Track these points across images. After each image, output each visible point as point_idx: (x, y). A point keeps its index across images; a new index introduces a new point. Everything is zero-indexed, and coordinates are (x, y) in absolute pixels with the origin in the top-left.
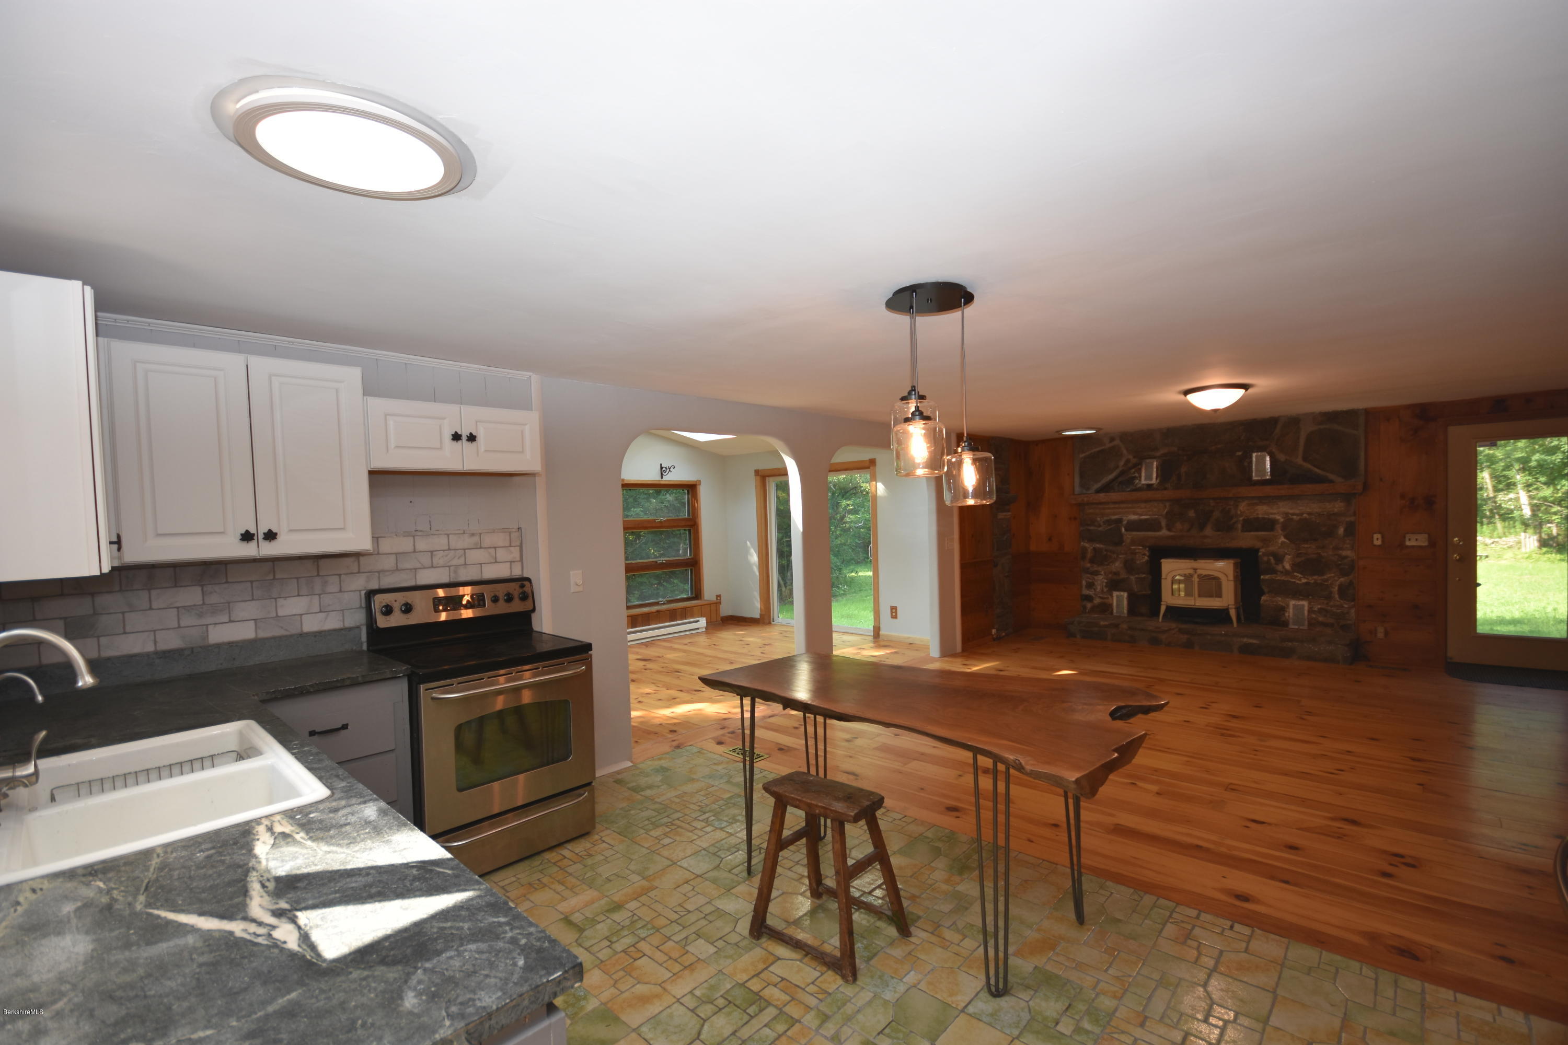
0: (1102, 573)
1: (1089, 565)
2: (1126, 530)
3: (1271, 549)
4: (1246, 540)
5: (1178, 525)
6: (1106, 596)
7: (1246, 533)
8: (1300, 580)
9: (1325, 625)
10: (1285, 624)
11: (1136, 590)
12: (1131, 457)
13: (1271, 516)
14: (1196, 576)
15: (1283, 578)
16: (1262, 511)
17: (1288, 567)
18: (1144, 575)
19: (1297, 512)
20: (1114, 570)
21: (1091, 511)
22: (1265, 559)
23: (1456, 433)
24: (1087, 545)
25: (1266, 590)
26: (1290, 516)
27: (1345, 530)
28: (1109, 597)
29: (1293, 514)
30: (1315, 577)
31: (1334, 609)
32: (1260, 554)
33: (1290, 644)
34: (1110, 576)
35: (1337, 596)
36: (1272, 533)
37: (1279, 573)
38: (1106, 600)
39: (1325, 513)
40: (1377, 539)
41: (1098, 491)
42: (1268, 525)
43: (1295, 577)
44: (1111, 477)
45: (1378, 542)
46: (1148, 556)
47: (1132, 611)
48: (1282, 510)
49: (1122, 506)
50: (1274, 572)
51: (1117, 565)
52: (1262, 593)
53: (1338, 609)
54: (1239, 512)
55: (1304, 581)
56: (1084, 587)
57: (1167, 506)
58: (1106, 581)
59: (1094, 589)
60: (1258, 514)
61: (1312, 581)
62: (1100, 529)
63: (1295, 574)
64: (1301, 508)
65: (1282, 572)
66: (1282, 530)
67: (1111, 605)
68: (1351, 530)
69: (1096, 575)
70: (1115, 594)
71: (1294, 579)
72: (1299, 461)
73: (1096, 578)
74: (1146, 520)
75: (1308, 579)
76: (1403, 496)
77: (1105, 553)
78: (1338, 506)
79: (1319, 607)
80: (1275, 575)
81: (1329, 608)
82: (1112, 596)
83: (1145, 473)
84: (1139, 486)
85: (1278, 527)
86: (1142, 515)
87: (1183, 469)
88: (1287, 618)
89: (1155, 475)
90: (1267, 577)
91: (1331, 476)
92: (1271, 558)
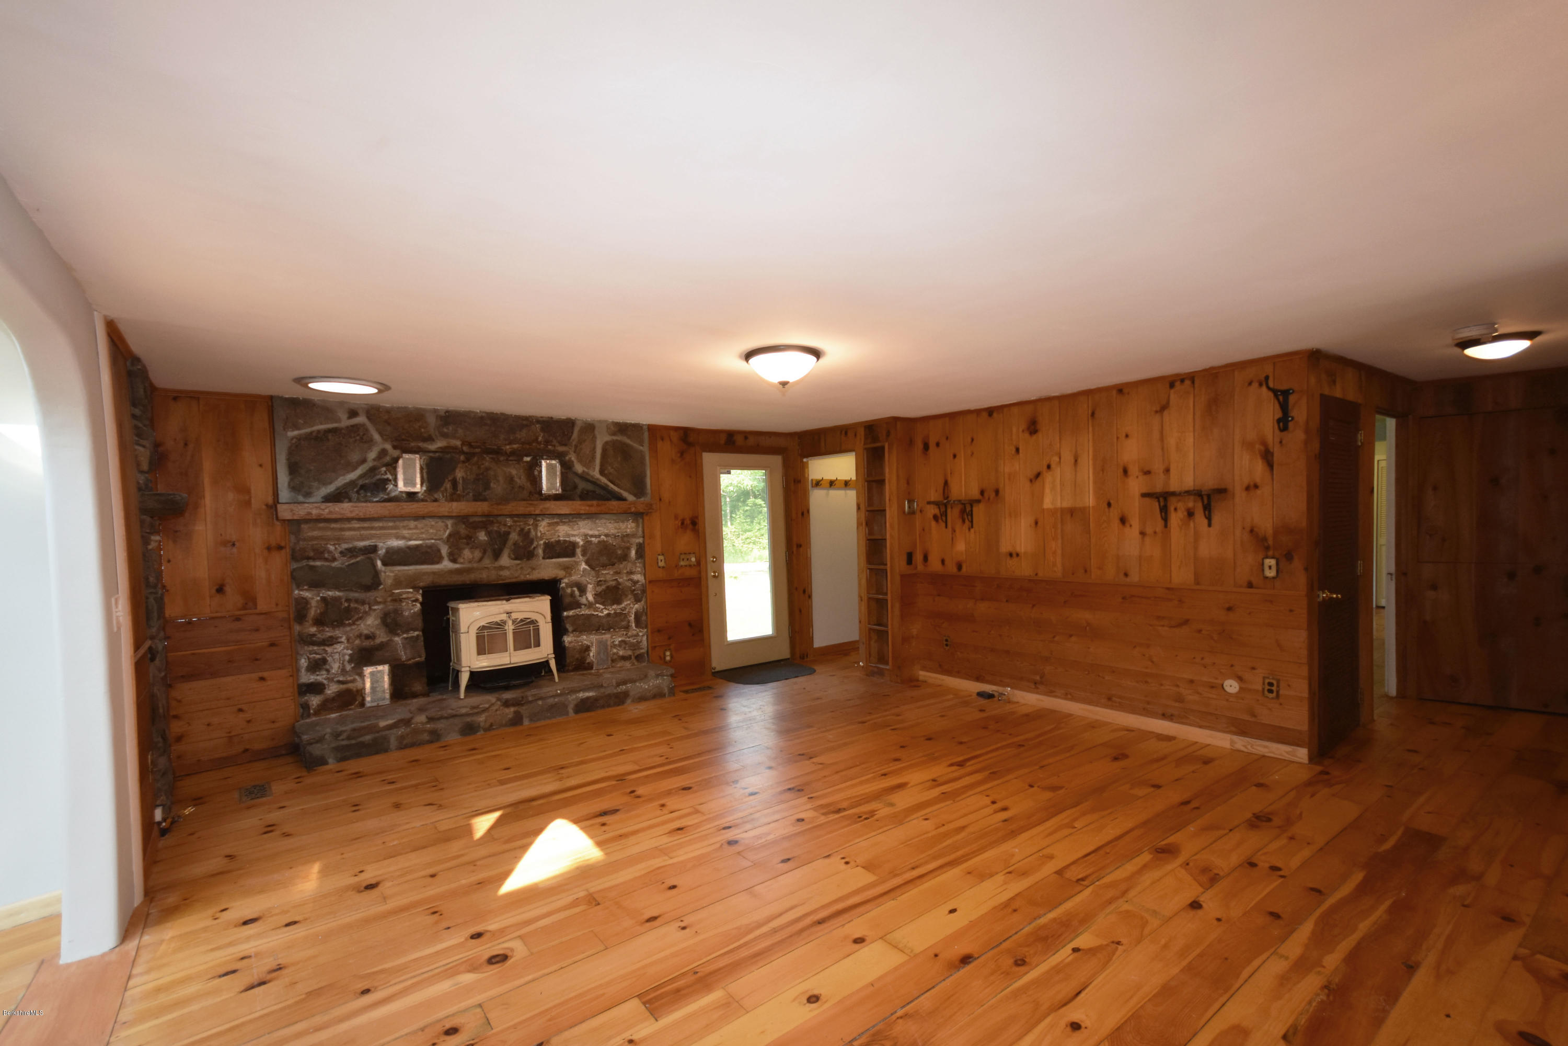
0: (344, 639)
1: (313, 630)
2: (385, 564)
3: (575, 578)
4: (546, 569)
5: (467, 553)
6: (349, 678)
7: (548, 560)
8: (603, 613)
9: (624, 658)
10: (590, 666)
11: (404, 658)
12: (388, 446)
13: (572, 539)
14: (510, 622)
15: (587, 612)
16: (564, 532)
17: (590, 597)
18: (416, 633)
19: (596, 533)
20: (366, 632)
21: (316, 533)
22: (569, 591)
23: (709, 459)
24: (307, 594)
25: (570, 629)
26: (588, 537)
27: (636, 553)
28: (357, 677)
29: (592, 536)
30: (615, 607)
31: (631, 639)
32: (563, 585)
33: (624, 687)
34: (357, 642)
35: (633, 625)
36: (573, 559)
37: (583, 606)
38: (350, 686)
39: (620, 534)
40: (661, 560)
41: (329, 499)
42: (568, 549)
43: (596, 609)
44: (352, 476)
45: (661, 564)
46: (421, 604)
47: (399, 692)
48: (582, 530)
49: (377, 524)
50: (578, 605)
51: (370, 623)
52: (565, 632)
53: (634, 639)
54: (539, 534)
55: (606, 612)
56: (303, 670)
57: (450, 526)
58: (350, 652)
59: (328, 671)
60: (559, 536)
61: (612, 612)
62: (335, 564)
63: (597, 605)
64: (599, 529)
65: (585, 605)
66: (582, 555)
67: (361, 692)
68: (641, 553)
69: (332, 645)
70: (368, 670)
71: (597, 611)
72: (596, 474)
73: (329, 649)
74: (417, 546)
75: (608, 610)
76: (676, 517)
77: (346, 605)
78: (629, 526)
79: (620, 639)
80: (579, 610)
81: (628, 639)
82: (361, 675)
83: (404, 473)
84: (393, 494)
85: (579, 551)
86: (410, 540)
87: (459, 474)
88: (592, 658)
89: (418, 480)
90: (571, 613)
91: (625, 494)
92: (575, 589)
